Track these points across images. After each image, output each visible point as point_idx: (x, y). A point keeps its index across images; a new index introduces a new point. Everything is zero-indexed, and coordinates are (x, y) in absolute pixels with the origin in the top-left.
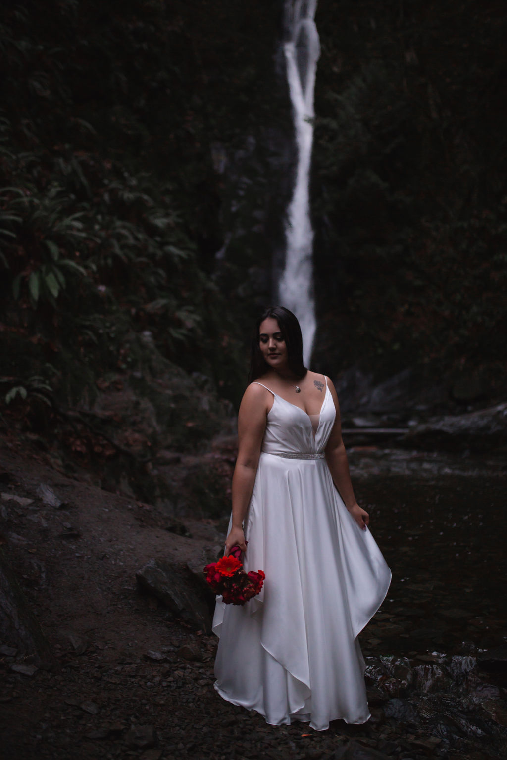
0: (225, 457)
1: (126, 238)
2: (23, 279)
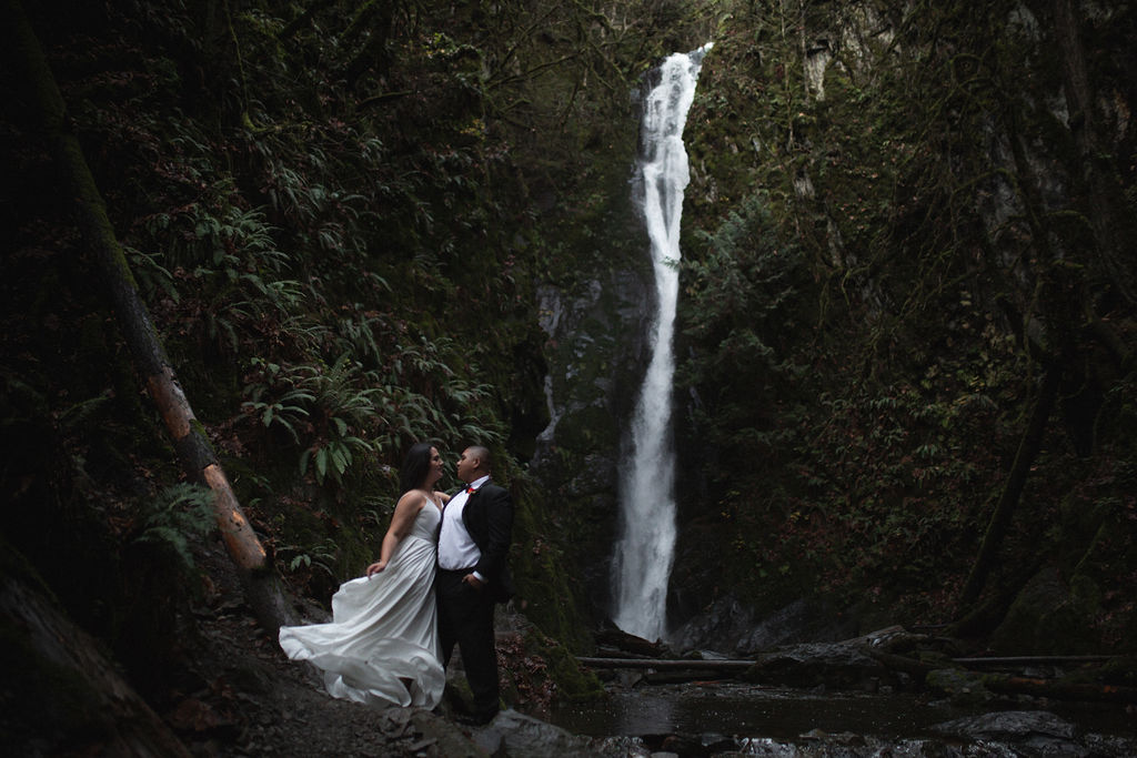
1: (418, 414)
2: (311, 454)
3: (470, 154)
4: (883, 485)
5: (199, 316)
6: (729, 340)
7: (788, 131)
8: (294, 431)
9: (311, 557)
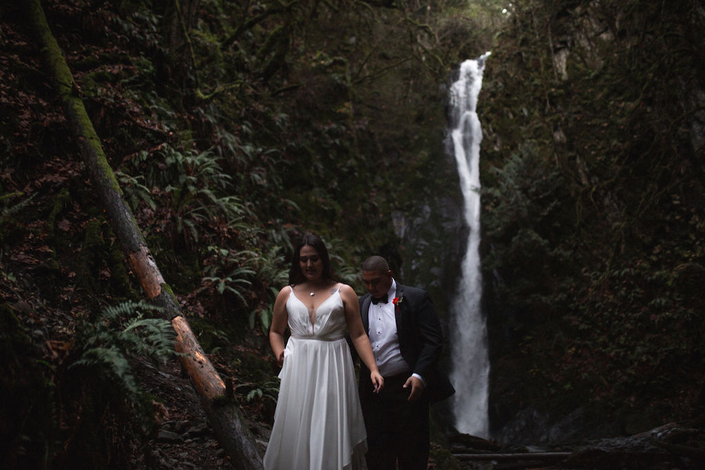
2: (257, 314)
3: (344, 125)
4: (630, 327)
5: (170, 218)
6: (518, 236)
7: (546, 101)
8: (242, 297)
9: (262, 390)
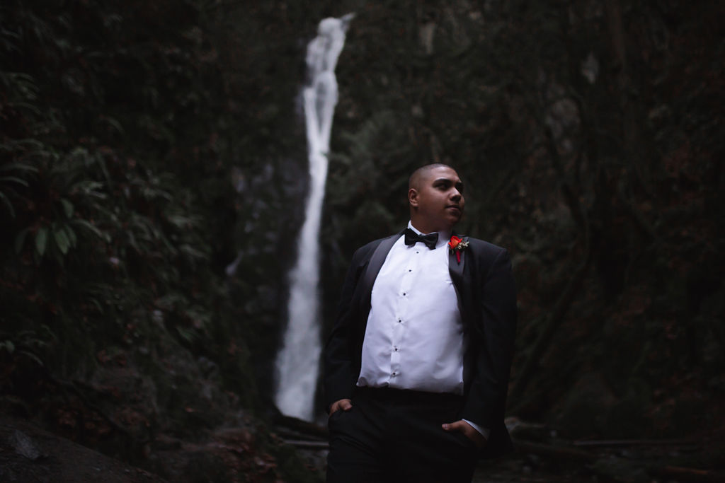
0: (231, 447)
1: (142, 232)
2: (30, 233)
3: (189, 52)
